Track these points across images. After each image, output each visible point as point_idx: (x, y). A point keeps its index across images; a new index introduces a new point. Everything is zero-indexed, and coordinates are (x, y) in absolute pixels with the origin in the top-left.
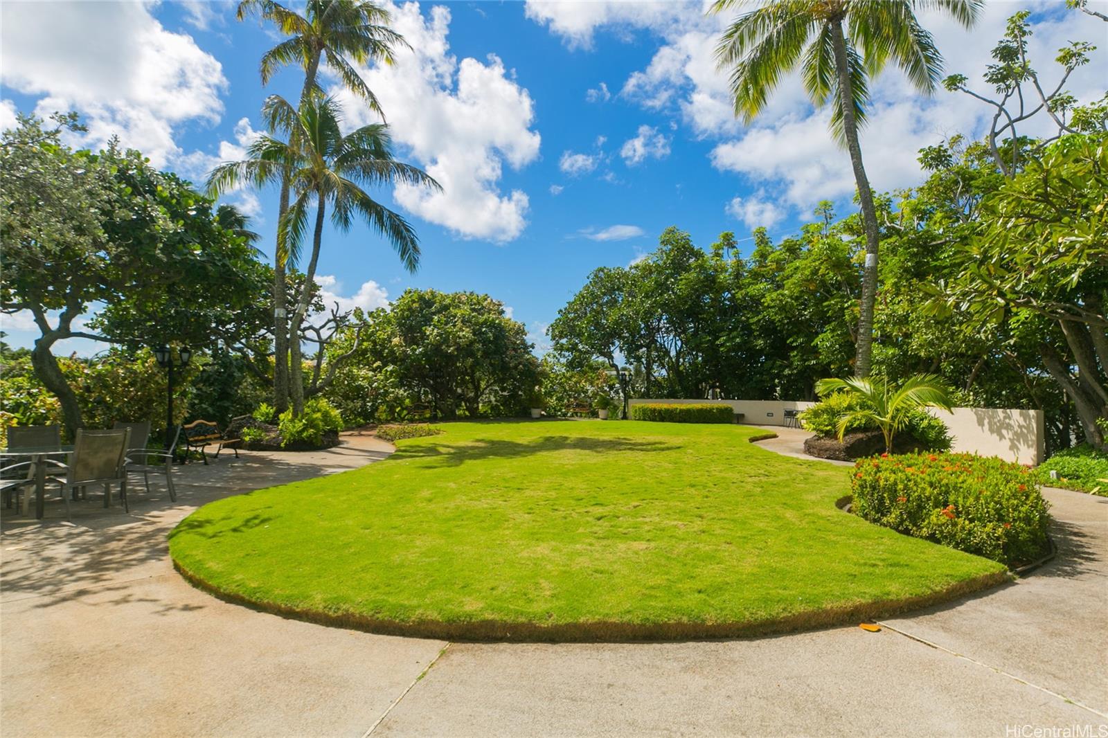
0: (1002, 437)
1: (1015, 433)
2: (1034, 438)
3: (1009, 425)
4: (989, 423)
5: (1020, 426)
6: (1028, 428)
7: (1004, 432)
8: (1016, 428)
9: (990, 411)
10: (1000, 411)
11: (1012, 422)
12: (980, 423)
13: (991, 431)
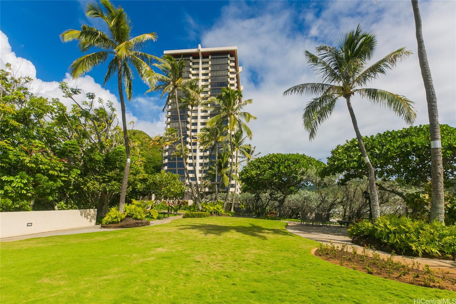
0: (88, 218)
1: (92, 217)
2: (96, 217)
3: (90, 214)
4: (84, 215)
5: (93, 214)
6: (95, 214)
7: (88, 216)
8: (92, 215)
9: (85, 210)
10: (88, 210)
11: (91, 213)
12: (81, 215)
13: (85, 217)
